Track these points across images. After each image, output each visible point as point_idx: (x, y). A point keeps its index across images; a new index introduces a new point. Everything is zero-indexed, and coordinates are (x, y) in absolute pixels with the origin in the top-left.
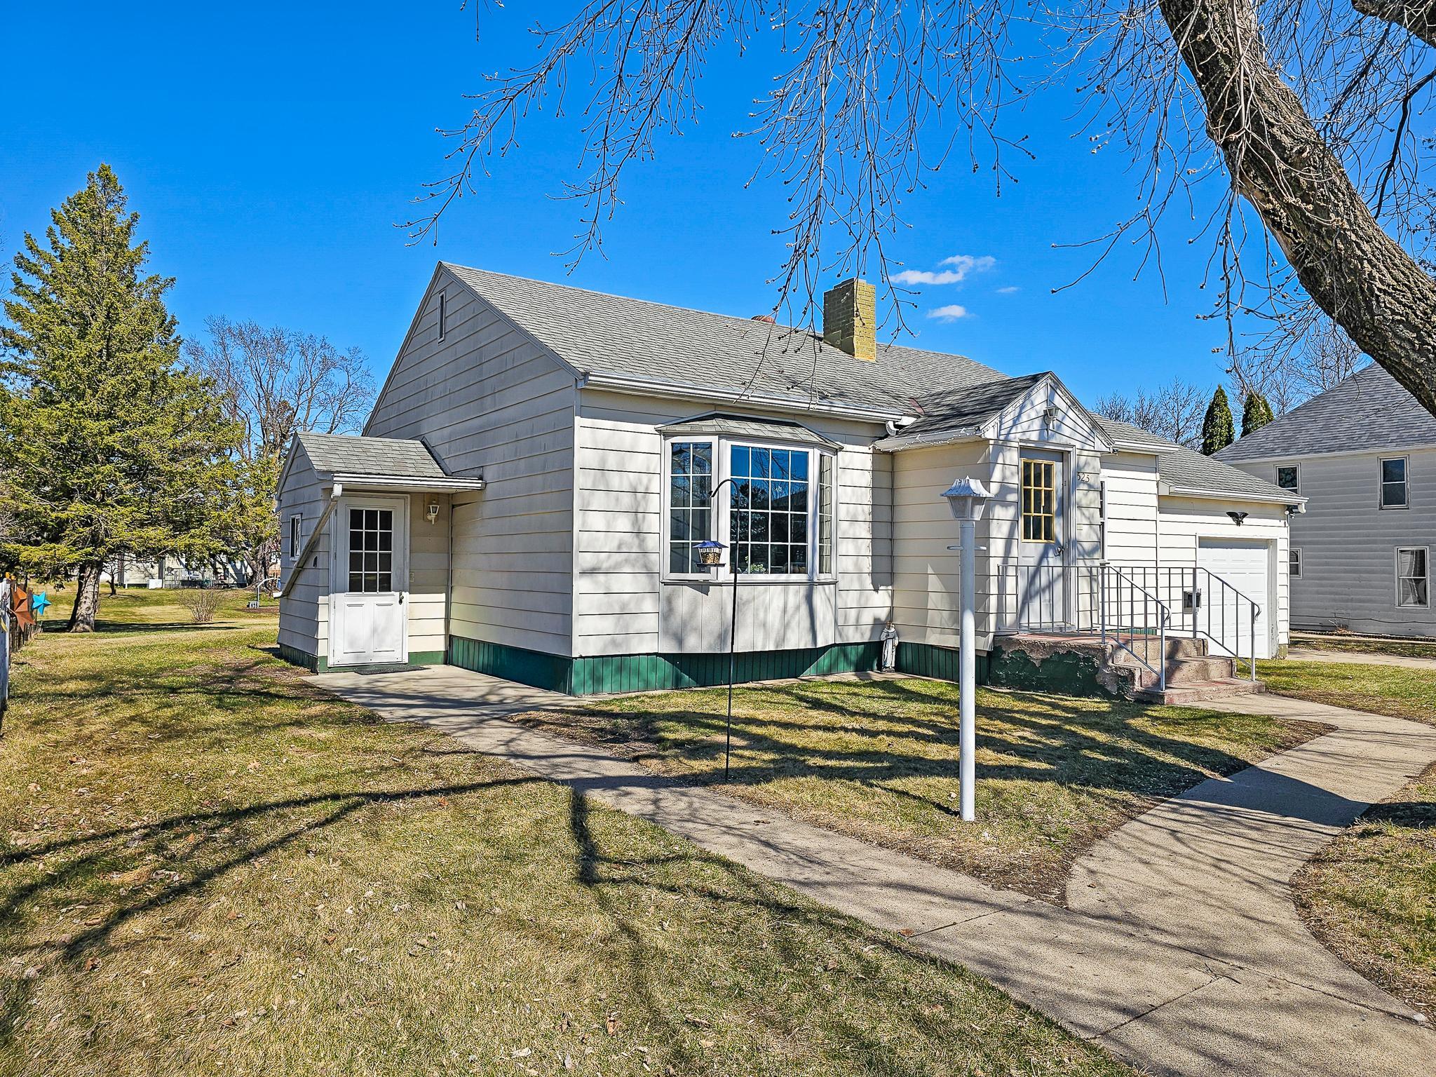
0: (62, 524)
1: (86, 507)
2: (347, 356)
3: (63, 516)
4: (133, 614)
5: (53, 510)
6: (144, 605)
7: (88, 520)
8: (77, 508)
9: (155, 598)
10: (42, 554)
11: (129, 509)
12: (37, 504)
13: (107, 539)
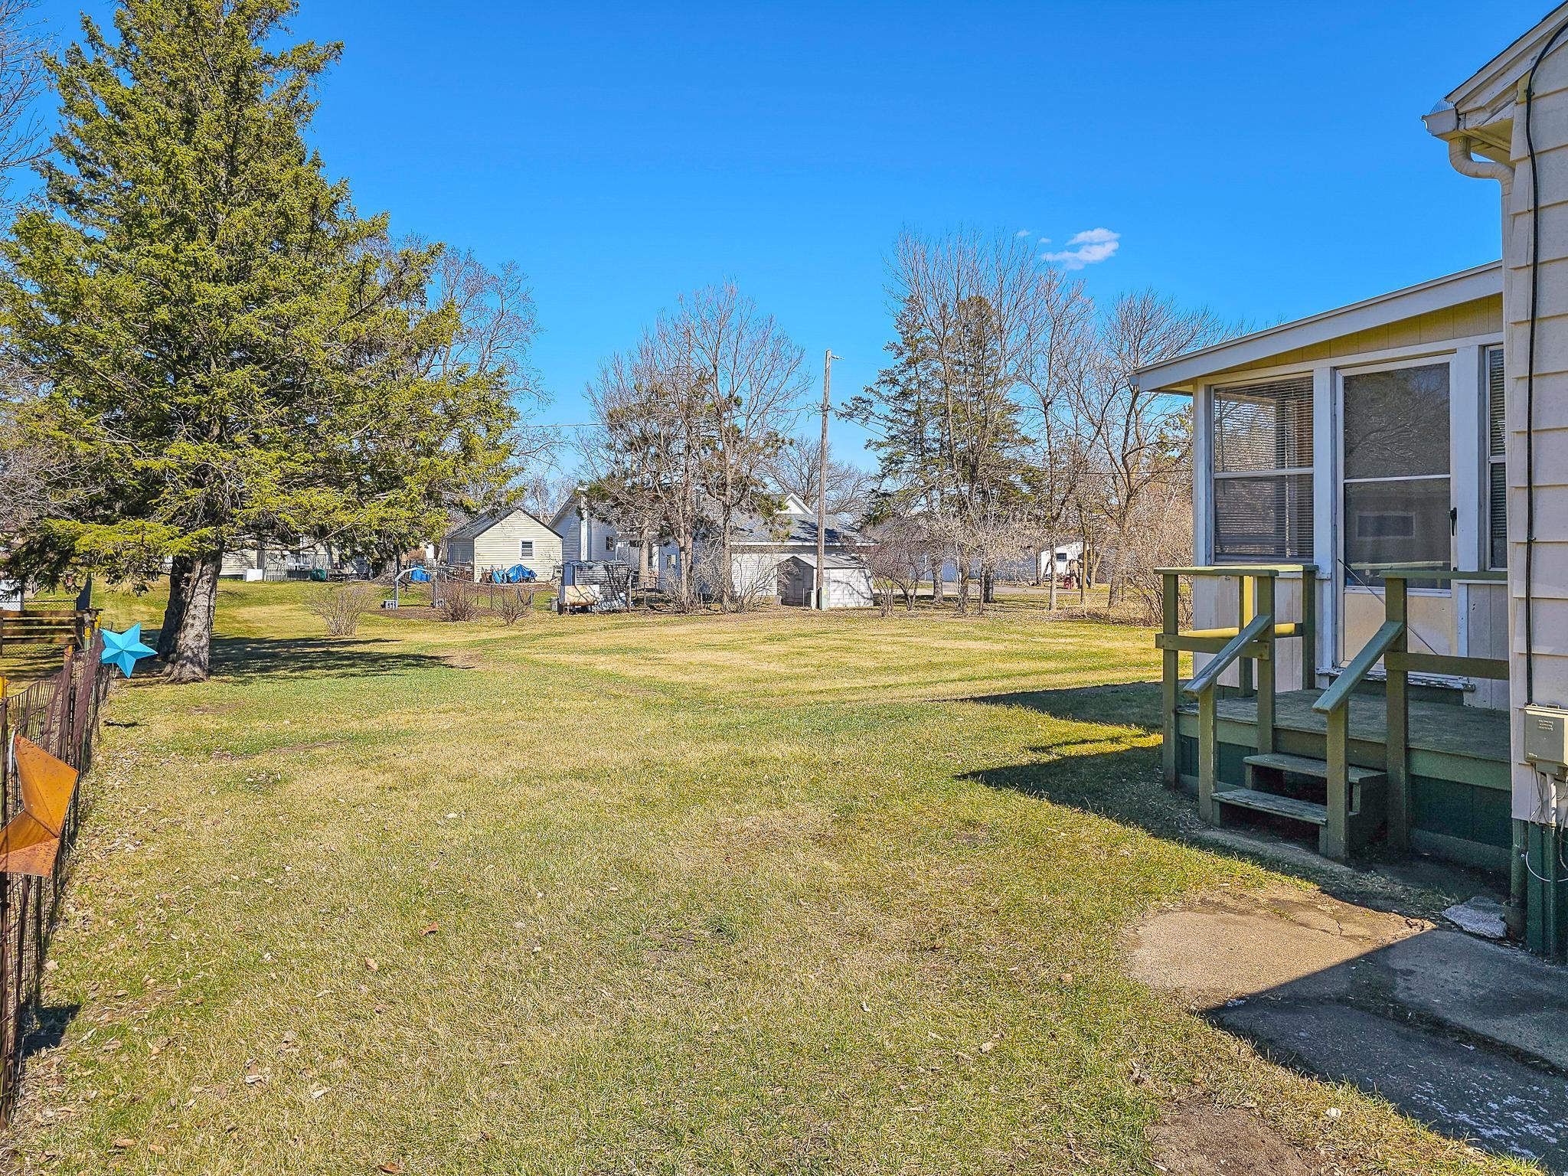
0: (152, 483)
1: (200, 448)
2: (501, 274)
3: (156, 465)
4: (234, 619)
5: (136, 453)
6: (244, 606)
7: (199, 475)
8: (182, 449)
9: (258, 595)
10: (119, 539)
11: (274, 454)
12: (106, 444)
13: (236, 511)
